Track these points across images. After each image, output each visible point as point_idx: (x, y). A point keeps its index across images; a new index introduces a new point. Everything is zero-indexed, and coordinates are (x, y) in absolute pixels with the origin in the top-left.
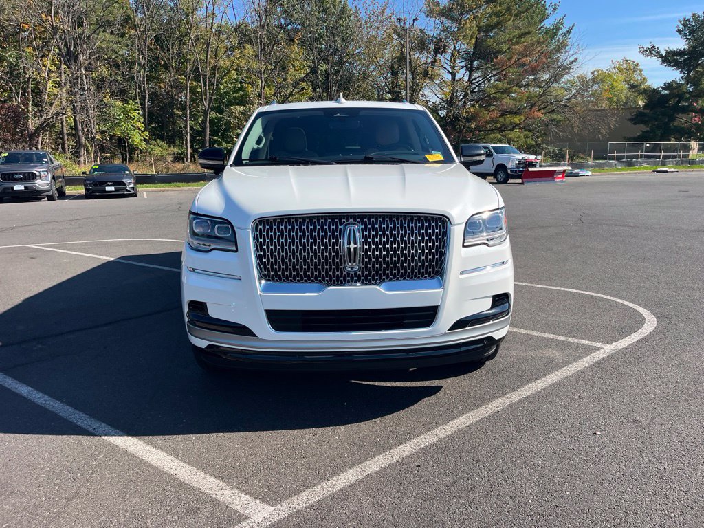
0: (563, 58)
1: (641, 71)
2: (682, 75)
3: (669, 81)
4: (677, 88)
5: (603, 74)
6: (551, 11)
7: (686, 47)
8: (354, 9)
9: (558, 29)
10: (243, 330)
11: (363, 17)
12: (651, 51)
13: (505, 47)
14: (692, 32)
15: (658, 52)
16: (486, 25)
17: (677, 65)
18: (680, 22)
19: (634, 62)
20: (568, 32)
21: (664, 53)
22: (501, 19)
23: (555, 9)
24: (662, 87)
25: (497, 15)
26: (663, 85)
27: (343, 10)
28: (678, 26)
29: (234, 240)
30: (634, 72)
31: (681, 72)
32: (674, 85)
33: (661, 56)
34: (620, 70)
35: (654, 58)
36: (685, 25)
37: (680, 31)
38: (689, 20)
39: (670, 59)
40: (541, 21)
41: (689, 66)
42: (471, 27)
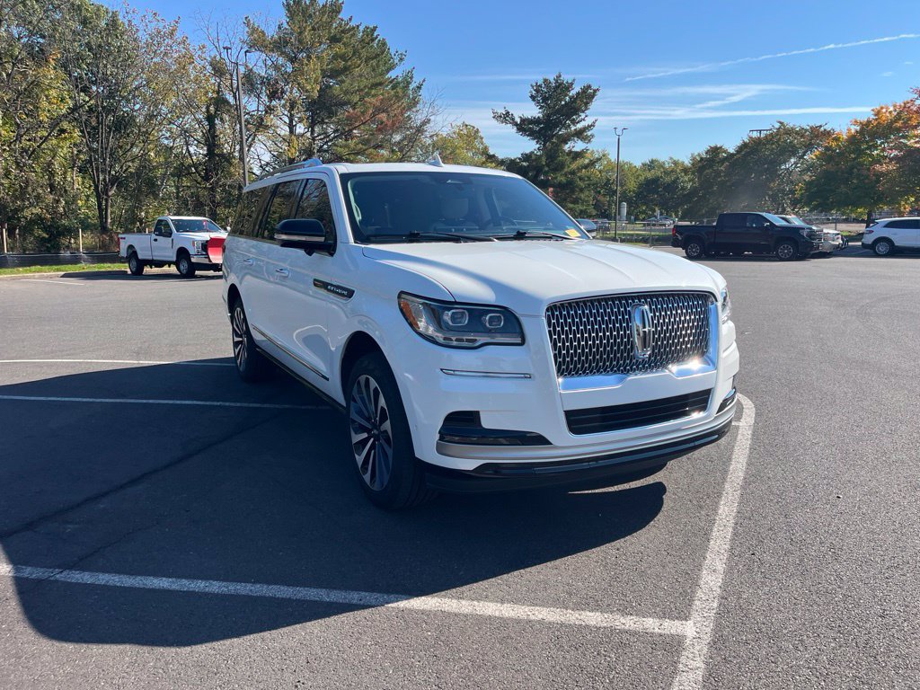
0: (417, 117)
1: (482, 138)
2: (538, 146)
3: (528, 152)
4: (536, 160)
5: (444, 140)
6: (396, 61)
7: (541, 115)
8: (127, 23)
9: (409, 83)
10: (540, 440)
11: (143, 37)
12: (506, 117)
13: (356, 98)
14: (545, 99)
15: (513, 119)
16: (331, 69)
17: (533, 134)
18: (533, 87)
19: (474, 127)
20: (418, 87)
21: (518, 121)
22: (349, 63)
23: (401, 59)
24: (520, 159)
25: (343, 57)
26: (520, 156)
27: (113, 23)
28: (531, 92)
29: (518, 330)
30: (475, 139)
31: (537, 142)
32: (533, 157)
33: (516, 124)
34: (460, 136)
35: (509, 125)
36: (537, 91)
37: (533, 98)
38: (540, 86)
39: (524, 127)
40: (388, 71)
41: (545, 136)
42: (314, 69)
